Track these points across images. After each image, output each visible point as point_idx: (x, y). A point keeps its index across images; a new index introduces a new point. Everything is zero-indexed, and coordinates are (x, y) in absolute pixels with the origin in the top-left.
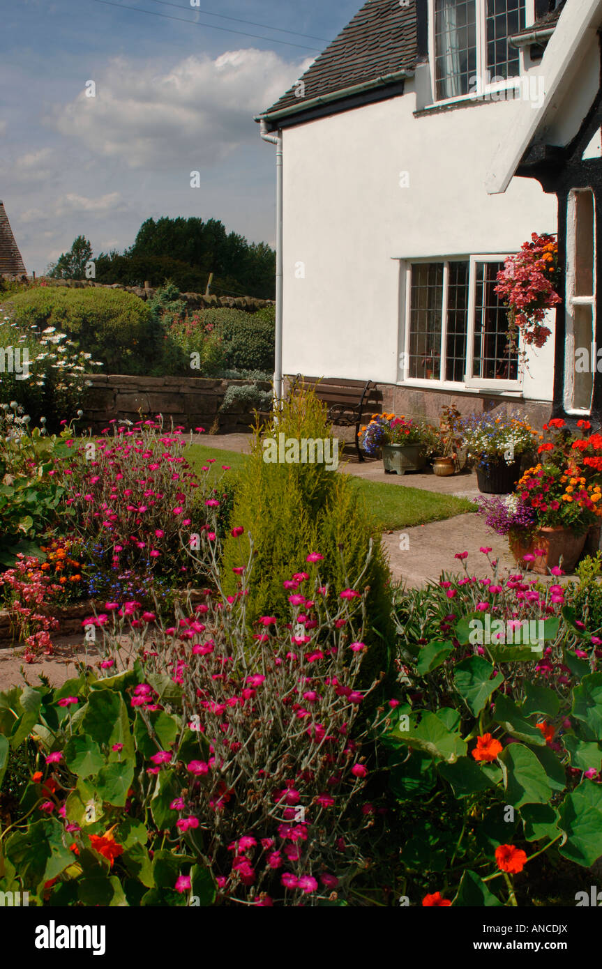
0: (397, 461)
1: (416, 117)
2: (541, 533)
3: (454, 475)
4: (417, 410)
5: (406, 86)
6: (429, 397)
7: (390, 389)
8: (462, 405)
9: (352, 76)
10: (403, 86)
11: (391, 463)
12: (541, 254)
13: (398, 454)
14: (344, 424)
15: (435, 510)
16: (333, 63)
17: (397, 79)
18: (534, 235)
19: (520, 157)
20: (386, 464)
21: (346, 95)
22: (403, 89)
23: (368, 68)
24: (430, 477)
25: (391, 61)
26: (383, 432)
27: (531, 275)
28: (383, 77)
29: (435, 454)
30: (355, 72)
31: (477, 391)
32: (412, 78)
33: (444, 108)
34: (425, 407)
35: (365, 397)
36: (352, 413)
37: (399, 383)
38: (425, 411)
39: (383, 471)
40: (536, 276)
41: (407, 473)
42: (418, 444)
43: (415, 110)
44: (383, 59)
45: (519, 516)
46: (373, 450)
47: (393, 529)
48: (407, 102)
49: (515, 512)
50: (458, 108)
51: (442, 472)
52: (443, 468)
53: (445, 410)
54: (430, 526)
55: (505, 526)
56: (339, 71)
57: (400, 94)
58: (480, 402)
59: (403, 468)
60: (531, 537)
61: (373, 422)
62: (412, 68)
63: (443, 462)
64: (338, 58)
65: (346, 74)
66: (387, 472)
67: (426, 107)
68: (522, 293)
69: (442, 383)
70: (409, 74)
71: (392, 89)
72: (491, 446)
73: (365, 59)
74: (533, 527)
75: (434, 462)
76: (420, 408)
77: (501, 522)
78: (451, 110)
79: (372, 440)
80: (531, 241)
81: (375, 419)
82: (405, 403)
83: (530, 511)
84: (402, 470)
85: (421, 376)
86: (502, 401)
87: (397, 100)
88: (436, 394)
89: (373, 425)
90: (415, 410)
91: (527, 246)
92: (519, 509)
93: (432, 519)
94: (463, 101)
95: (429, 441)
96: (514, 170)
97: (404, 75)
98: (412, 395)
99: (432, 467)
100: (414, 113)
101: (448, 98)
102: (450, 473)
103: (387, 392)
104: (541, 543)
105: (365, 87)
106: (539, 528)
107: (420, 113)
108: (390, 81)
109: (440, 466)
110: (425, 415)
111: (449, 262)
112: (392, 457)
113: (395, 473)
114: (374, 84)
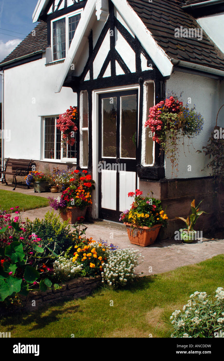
0: (38, 188)
1: (46, 66)
2: (69, 209)
3: (58, 192)
4: (47, 170)
5: (43, 55)
6: (51, 165)
7: (38, 163)
8: (60, 167)
9: (28, 51)
10: (42, 55)
11: (36, 189)
12: (72, 113)
13: (38, 185)
14: (22, 175)
15: (43, 204)
16: (23, 47)
17: (40, 53)
18: (71, 107)
19: (64, 80)
20: (35, 189)
21: (23, 58)
22: (42, 56)
23: (33, 49)
24: (49, 193)
25: (40, 46)
26: (32, 178)
27: (67, 120)
28: (35, 52)
29: (52, 185)
30: (29, 50)
31: (65, 162)
32: (45, 53)
33: (55, 63)
34: (49, 168)
35: (30, 166)
36: (25, 171)
37: (41, 160)
38: (49, 170)
39: (34, 192)
40: (68, 121)
41: (42, 192)
42: (46, 182)
43: (46, 64)
44: (38, 46)
45: (61, 203)
46: (29, 184)
47: (26, 210)
48: (43, 61)
49: (59, 202)
50: (59, 63)
51: (53, 191)
52: (54, 190)
53: (54, 169)
54: (40, 209)
55: (56, 207)
56: (24, 50)
57: (41, 58)
58: (66, 166)
59: (40, 190)
60: (65, 211)
61: (30, 174)
62: (45, 49)
63: (54, 188)
64: (25, 45)
65: (26, 51)
66: (36, 192)
67: (50, 63)
68: (64, 126)
69: (55, 160)
70: (44, 51)
71: (38, 56)
72: (65, 181)
73: (33, 45)
74: (66, 207)
75: (51, 188)
76: (48, 169)
77: (55, 206)
78: (57, 64)
79: (29, 181)
80: (69, 109)
81: (31, 173)
82: (43, 167)
83: (64, 202)
84: (40, 191)
85: (48, 158)
86: (73, 166)
87: (40, 60)
88: (53, 164)
89: (30, 175)
90: (46, 170)
91: (68, 111)
92: (61, 201)
93: (41, 207)
94: (60, 61)
95: (49, 180)
96: (62, 85)
97: (42, 51)
98: (45, 164)
99: (50, 190)
100: (45, 65)
101: (57, 59)
102: (56, 192)
103: (37, 164)
104: (69, 213)
105: (29, 55)
106: (68, 207)
107: (47, 65)
108: (37, 53)
109: (53, 189)
110: (49, 172)
111: (57, 117)
112: (36, 187)
113: (38, 192)
114: (32, 54)
